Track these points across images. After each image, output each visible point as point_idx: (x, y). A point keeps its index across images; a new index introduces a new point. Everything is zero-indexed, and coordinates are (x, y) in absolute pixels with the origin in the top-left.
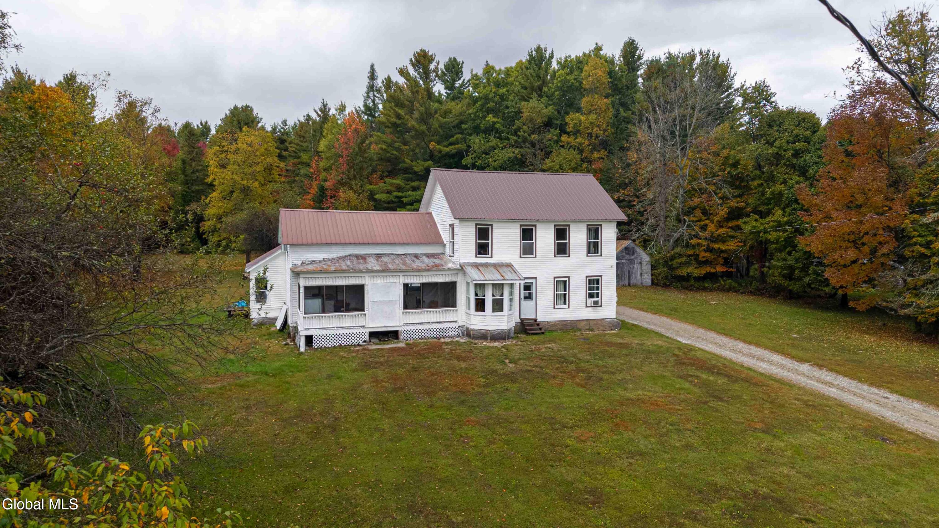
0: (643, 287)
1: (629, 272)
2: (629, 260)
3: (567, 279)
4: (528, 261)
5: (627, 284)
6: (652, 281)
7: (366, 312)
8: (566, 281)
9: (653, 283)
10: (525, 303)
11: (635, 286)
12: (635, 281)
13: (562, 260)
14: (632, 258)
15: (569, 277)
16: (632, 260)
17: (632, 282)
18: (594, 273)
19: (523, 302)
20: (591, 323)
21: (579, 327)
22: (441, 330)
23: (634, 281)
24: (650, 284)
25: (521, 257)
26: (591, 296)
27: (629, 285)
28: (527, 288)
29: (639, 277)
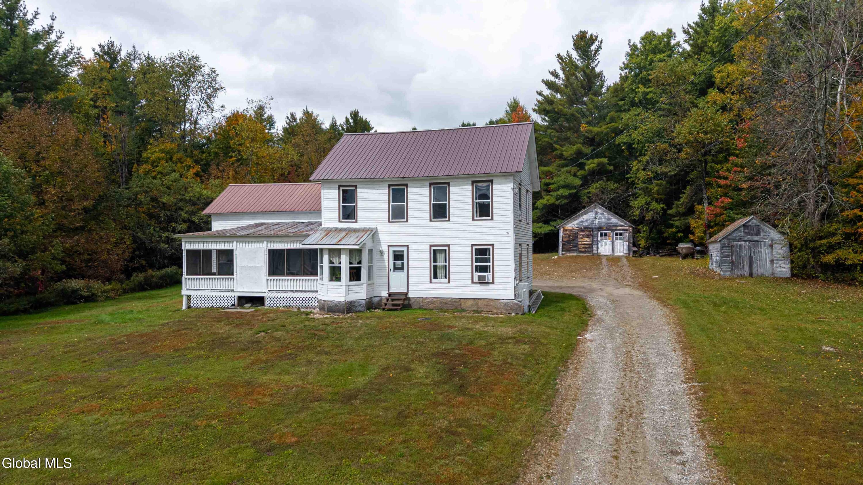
0: (776, 280)
1: (751, 258)
2: (750, 242)
3: (446, 248)
4: (399, 226)
5: (747, 273)
6: (792, 271)
7: (235, 277)
8: (445, 250)
9: (793, 275)
10: (394, 275)
11: (761, 277)
12: (760, 271)
13: (440, 225)
14: (756, 238)
15: (448, 246)
16: (757, 241)
17: (755, 271)
18: (482, 240)
19: (392, 273)
20: (480, 303)
21: (463, 306)
22: (304, 299)
23: (758, 270)
24: (788, 275)
25: (389, 222)
26: (480, 269)
27: (751, 275)
28: (398, 256)
29: (768, 265)
